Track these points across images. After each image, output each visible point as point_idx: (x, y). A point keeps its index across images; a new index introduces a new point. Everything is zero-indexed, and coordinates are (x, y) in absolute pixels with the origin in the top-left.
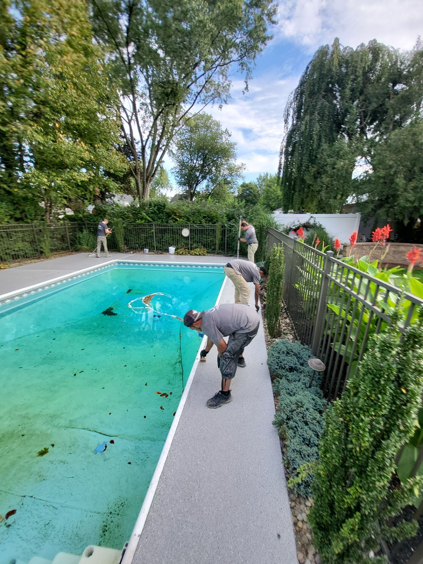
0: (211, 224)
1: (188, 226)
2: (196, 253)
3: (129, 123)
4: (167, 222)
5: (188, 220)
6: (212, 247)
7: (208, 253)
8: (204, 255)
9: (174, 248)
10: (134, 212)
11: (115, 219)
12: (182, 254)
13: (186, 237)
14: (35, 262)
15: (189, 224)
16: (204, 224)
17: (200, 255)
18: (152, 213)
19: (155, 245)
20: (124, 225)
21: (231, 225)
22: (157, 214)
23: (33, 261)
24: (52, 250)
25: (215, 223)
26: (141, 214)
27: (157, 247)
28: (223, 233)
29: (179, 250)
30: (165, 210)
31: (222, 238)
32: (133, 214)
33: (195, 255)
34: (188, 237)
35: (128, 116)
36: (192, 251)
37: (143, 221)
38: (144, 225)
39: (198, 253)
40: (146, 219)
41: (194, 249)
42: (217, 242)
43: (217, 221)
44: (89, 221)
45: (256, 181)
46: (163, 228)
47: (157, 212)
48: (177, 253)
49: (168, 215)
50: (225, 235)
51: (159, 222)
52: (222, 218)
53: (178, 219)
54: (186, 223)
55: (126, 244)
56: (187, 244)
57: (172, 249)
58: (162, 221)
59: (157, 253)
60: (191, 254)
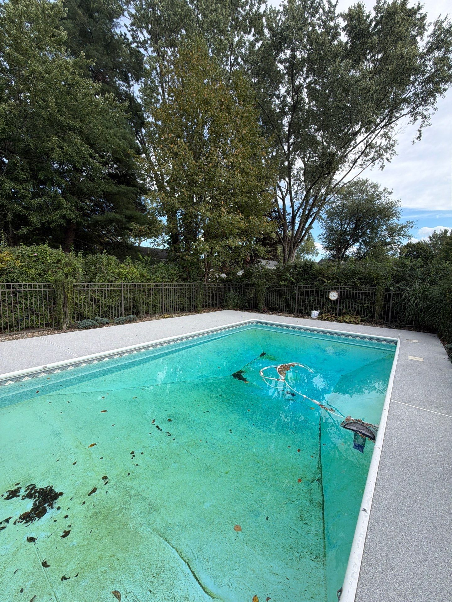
0: (368, 286)
1: (338, 288)
2: (345, 319)
3: (283, 200)
4: (312, 284)
5: (338, 281)
6: (369, 315)
7: (361, 321)
8: (357, 324)
9: (318, 312)
10: (278, 273)
11: (259, 280)
12: (327, 320)
13: (334, 301)
14: (189, 315)
15: (339, 287)
16: (360, 286)
17: (350, 322)
18: (297, 275)
19: (296, 308)
20: (267, 286)
21: (399, 288)
22: (302, 276)
23: (187, 313)
24: (203, 306)
25: (375, 285)
26: (285, 276)
27: (298, 309)
28: (387, 298)
29: (323, 315)
30: (311, 271)
31: (385, 305)
32: (277, 276)
33: (345, 322)
34: (336, 301)
35: (282, 194)
36: (341, 318)
37: (287, 283)
38: (287, 286)
39: (347, 320)
40: (290, 280)
41: (342, 315)
42: (377, 308)
43: (379, 283)
44: (237, 282)
45: (427, 240)
46: (307, 289)
47: (303, 273)
48: (320, 318)
49: (315, 277)
50: (389, 301)
51: (303, 284)
52: (387, 279)
53: (326, 281)
54: (336, 285)
55: (267, 304)
56: (334, 309)
57: (315, 313)
58: (307, 282)
59: (298, 317)
60: (339, 321)
